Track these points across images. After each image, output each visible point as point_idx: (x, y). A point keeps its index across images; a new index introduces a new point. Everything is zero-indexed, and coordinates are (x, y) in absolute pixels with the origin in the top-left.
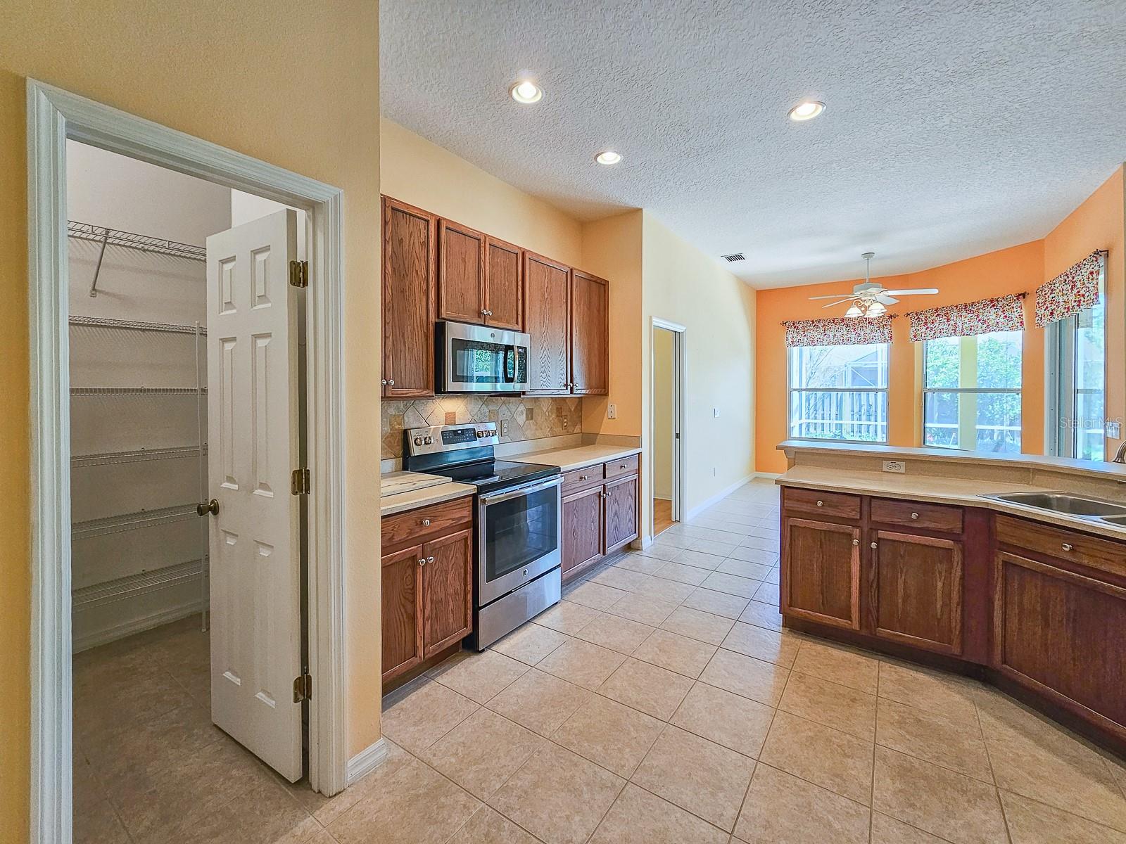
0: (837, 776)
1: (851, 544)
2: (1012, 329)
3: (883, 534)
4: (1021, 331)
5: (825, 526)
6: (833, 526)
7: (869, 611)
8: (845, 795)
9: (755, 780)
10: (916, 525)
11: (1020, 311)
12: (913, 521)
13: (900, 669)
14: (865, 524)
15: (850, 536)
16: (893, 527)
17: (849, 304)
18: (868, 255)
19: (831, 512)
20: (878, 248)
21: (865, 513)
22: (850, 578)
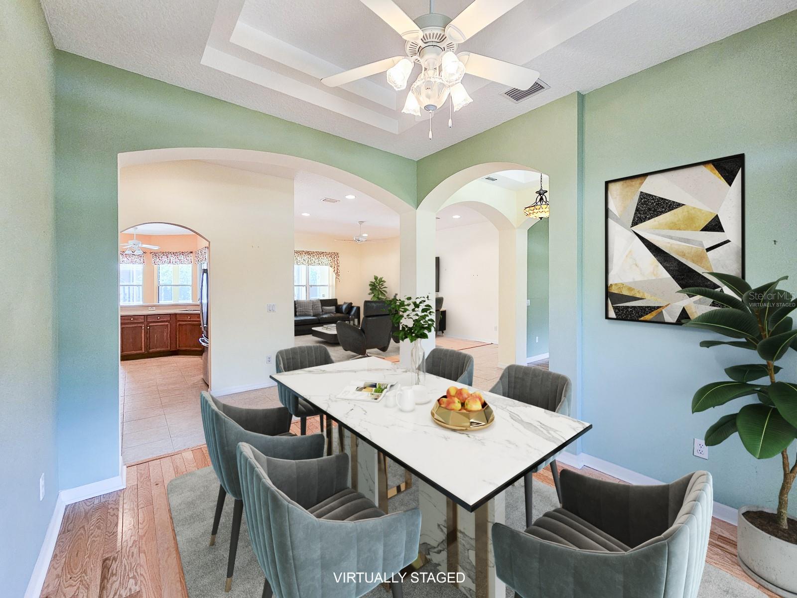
1: (142, 329)
3: (150, 325)
5: (134, 325)
6: (136, 325)
7: (147, 346)
10: (160, 320)
11: (191, 257)
12: (158, 319)
14: (146, 323)
15: (142, 327)
16: (154, 322)
19: (136, 321)
21: (146, 319)
22: (142, 339)
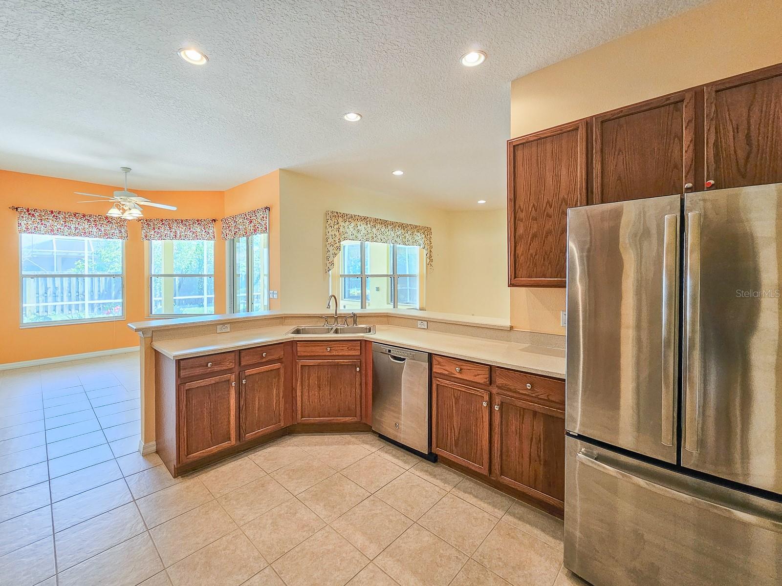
0: (303, 527)
1: (230, 387)
2: (208, 239)
3: (248, 372)
4: (213, 241)
5: (213, 380)
6: (217, 379)
7: (241, 427)
8: (316, 531)
9: (282, 575)
11: (213, 229)
13: (260, 453)
14: (237, 370)
15: (229, 381)
16: (254, 366)
17: (111, 205)
18: (127, 170)
19: (217, 368)
20: (136, 167)
21: (237, 361)
22: (229, 411)
